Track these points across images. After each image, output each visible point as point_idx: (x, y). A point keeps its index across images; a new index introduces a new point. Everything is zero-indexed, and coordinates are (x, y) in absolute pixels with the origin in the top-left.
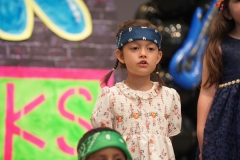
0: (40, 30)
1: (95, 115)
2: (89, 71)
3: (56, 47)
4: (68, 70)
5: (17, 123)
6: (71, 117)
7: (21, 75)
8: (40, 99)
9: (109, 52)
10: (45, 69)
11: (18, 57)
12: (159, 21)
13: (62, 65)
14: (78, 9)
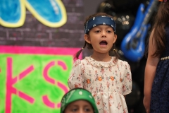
0: (30, 20)
1: (70, 80)
2: (65, 49)
3: (41, 32)
4: (50, 48)
5: (14, 86)
6: (52, 81)
7: (17, 52)
8: (31, 69)
9: (79, 36)
10: (33, 48)
11: (15, 39)
12: (114, 14)
13: (46, 44)
14: (57, 5)
